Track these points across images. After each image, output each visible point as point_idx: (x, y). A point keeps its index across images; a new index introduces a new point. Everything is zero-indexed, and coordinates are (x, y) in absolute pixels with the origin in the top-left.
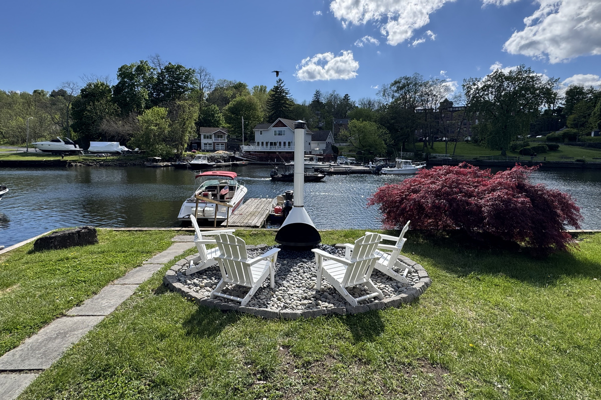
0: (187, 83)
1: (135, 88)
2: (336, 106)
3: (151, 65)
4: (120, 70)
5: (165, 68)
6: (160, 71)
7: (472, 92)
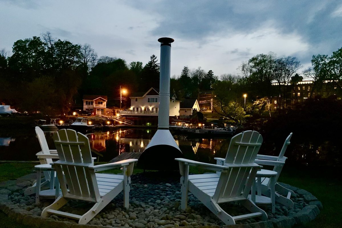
0: (74, 57)
1: (28, 60)
2: (201, 80)
3: (43, 41)
4: (16, 44)
5: (55, 44)
6: (50, 46)
7: (320, 66)
